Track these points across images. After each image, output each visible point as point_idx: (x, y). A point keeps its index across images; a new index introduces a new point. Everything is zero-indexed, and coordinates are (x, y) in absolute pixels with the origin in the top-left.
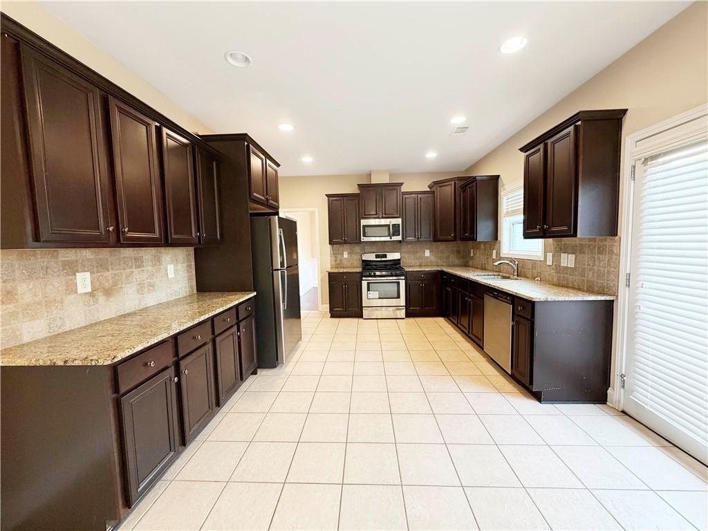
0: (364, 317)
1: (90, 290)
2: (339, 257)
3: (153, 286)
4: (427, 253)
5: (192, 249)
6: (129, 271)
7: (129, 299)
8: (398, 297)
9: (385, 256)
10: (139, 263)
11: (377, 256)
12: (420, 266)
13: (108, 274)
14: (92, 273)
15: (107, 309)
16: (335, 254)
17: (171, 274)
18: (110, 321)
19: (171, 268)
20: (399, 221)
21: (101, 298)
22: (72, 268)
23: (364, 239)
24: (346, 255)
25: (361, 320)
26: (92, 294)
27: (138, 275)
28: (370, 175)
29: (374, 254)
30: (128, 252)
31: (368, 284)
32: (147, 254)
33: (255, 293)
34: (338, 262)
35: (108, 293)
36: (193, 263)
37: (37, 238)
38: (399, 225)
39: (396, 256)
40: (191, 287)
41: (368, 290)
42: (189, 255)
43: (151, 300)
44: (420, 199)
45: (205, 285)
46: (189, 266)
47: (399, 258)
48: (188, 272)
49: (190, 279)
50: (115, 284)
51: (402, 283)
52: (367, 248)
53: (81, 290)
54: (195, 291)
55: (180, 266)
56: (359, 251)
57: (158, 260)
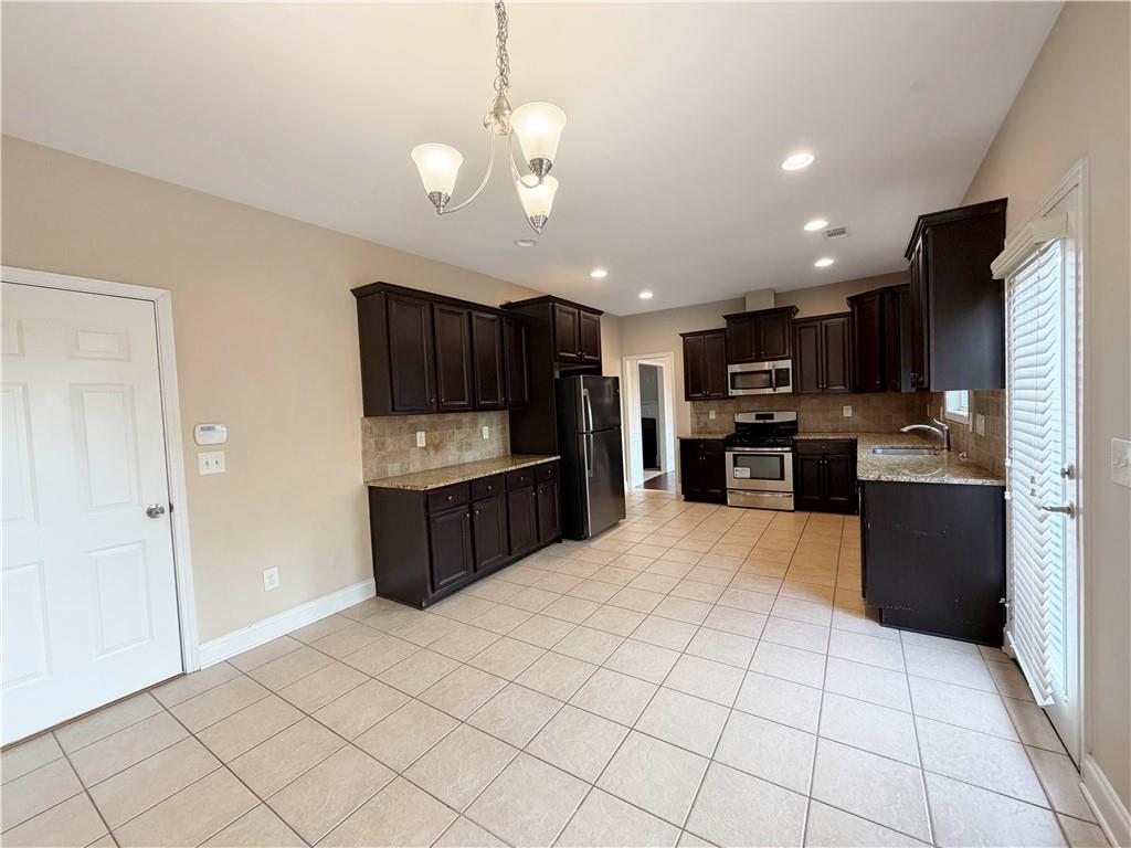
0: (729, 503)
1: (424, 445)
2: (703, 418)
3: (470, 445)
4: (848, 412)
5: (507, 412)
6: (451, 431)
7: (451, 455)
8: (782, 478)
9: (771, 417)
10: (459, 425)
11: (758, 417)
12: (834, 432)
13: (437, 434)
14: (426, 432)
15: (436, 462)
16: (697, 413)
17: (486, 436)
18: (436, 470)
19: (486, 430)
20: (787, 364)
21: (432, 453)
22: (414, 429)
23: (732, 392)
24: (712, 416)
25: (724, 507)
26: (425, 448)
27: (459, 436)
28: (744, 298)
29: (754, 414)
30: (451, 417)
31: (735, 457)
32: (466, 418)
33: (559, 457)
34: (702, 425)
35: (437, 448)
36: (508, 425)
37: (393, 410)
38: (788, 370)
39: (790, 416)
40: (505, 448)
41: (735, 465)
42: (503, 418)
43: (469, 457)
44: (826, 327)
45: (517, 448)
46: (504, 428)
47: (794, 418)
48: (503, 433)
49: (504, 441)
50: (441, 442)
51: (789, 458)
52: (745, 405)
53: (419, 445)
54: (509, 453)
55: (494, 429)
56: (732, 409)
57: (474, 423)
